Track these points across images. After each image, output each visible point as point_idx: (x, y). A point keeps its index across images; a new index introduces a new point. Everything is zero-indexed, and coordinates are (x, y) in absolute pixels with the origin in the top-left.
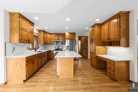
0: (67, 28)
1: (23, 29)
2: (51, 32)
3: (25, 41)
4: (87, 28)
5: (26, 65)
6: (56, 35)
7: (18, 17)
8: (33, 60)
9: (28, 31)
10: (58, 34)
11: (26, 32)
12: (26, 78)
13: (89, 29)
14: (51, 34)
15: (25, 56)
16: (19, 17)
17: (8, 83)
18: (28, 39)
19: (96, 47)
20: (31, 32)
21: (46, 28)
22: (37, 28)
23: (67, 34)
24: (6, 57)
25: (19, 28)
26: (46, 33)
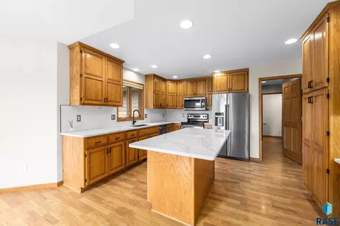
0: (207, 57)
1: (90, 77)
2: (175, 77)
3: (96, 100)
4: (291, 41)
5: (85, 156)
6: (189, 84)
7: (79, 51)
8: (108, 143)
9: (103, 79)
10: (194, 81)
11: (100, 83)
12: (85, 184)
13: (299, 44)
14: (177, 81)
15: (82, 135)
16: (81, 52)
17: (64, 184)
18: (104, 97)
19: (332, 118)
20: (114, 80)
21: (154, 68)
22: (136, 70)
23: (219, 76)
24: (62, 134)
25: (81, 75)
26: (165, 80)
